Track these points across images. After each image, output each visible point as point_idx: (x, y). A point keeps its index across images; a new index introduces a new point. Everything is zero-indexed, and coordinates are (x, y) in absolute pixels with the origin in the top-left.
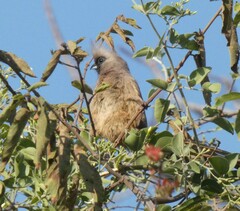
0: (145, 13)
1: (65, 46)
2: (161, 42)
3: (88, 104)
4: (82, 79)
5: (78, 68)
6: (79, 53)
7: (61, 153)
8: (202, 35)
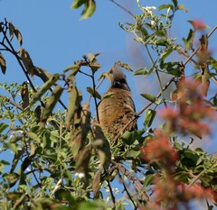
0: (144, 43)
1: (85, 58)
2: (154, 66)
3: (97, 106)
4: (94, 86)
5: (93, 77)
6: (95, 65)
7: (84, 122)
8: (183, 66)
